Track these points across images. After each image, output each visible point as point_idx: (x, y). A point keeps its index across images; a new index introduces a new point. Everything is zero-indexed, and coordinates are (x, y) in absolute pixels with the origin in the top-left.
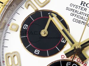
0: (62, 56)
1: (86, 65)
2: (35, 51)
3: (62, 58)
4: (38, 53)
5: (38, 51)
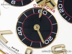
0: (34, 5)
1: (54, 11)
2: (12, 2)
3: (34, 6)
4: (14, 3)
5: (14, 2)
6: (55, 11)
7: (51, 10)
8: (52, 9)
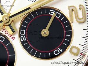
1: (13, 38)
6: (15, 38)
7: (10, 36)
8: (12, 35)
